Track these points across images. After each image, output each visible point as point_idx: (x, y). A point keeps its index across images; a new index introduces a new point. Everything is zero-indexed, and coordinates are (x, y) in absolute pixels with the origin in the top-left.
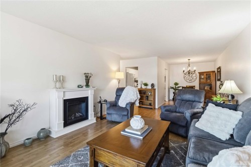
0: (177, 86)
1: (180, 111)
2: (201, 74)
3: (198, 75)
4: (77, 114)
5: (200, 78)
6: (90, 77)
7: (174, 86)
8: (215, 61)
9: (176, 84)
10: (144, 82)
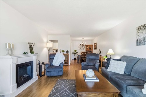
0: (76, 52)
1: (89, 64)
2: (87, 46)
3: (85, 46)
4: (24, 76)
5: (86, 48)
6: (34, 46)
7: (74, 52)
8: (92, 40)
9: (75, 51)
10: (62, 50)
